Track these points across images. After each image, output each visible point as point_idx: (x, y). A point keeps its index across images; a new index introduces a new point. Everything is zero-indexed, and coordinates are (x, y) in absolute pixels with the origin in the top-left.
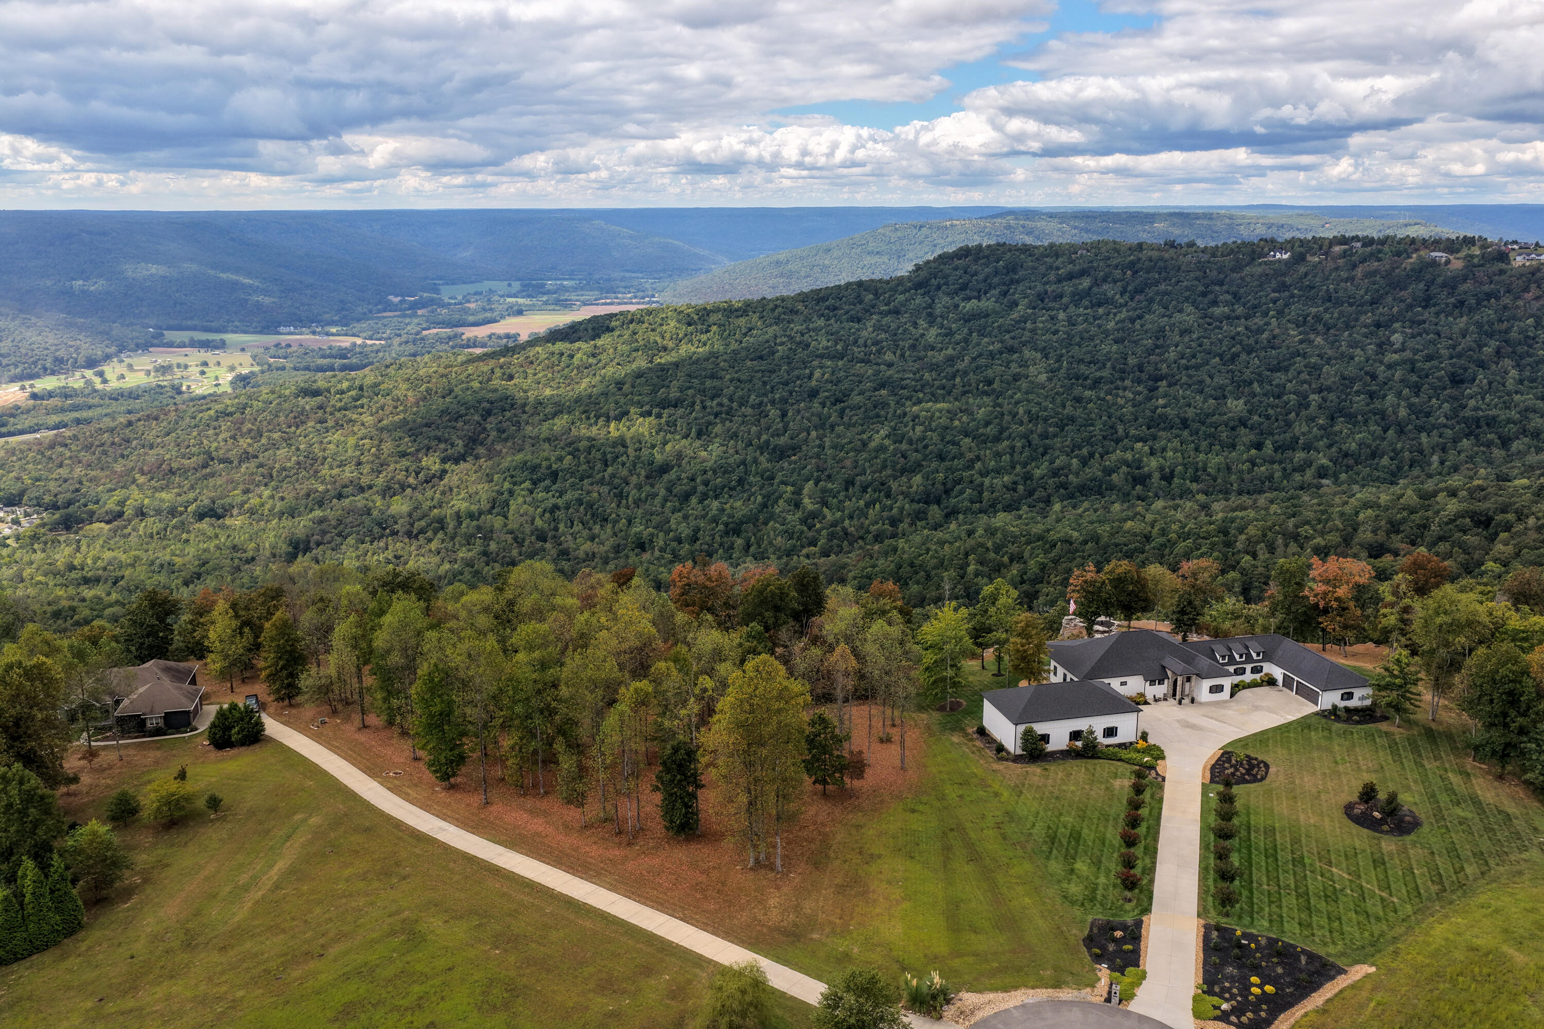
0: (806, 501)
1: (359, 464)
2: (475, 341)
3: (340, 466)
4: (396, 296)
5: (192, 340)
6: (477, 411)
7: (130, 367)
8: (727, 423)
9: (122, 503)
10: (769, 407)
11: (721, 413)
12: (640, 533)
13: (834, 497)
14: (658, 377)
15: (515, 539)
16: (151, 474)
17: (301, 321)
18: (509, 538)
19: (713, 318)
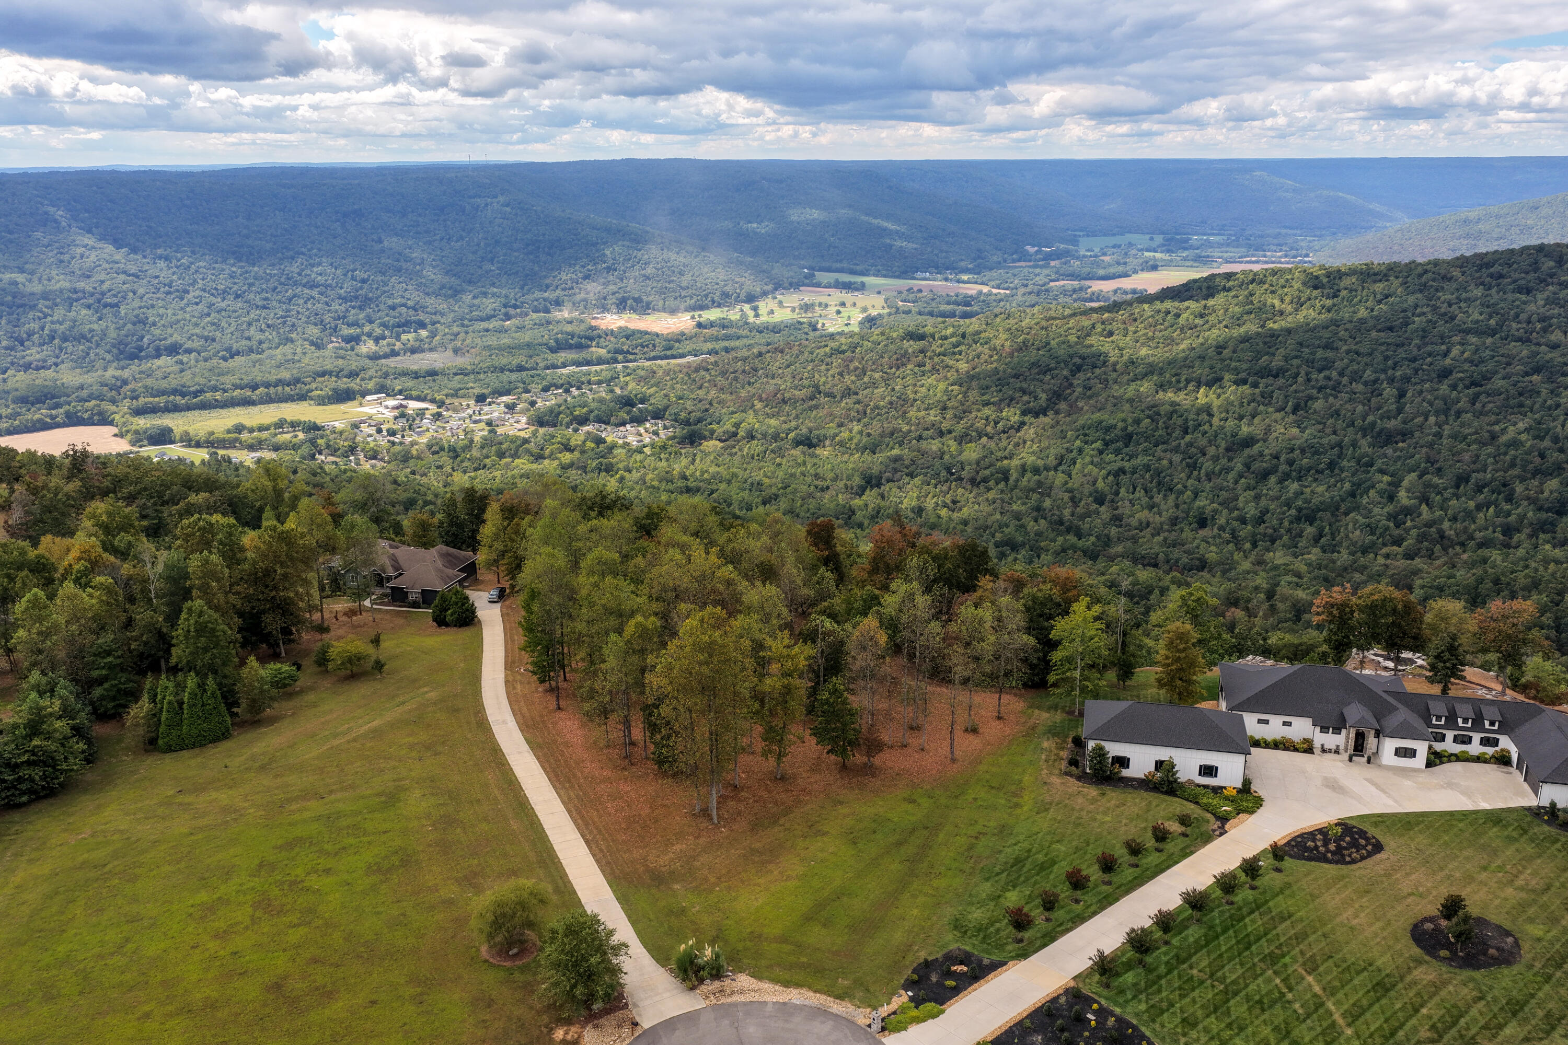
0: (1402, 494)
1: (944, 408)
2: (1099, 295)
3: (926, 409)
4: (1033, 246)
5: (837, 281)
6: (1067, 366)
7: (781, 303)
8: (1331, 399)
9: (737, 425)
10: (1385, 385)
11: (1325, 387)
12: (1203, 507)
13: (1439, 493)
14: (1265, 343)
15: (1072, 499)
16: (767, 402)
17: (937, 268)
18: (1066, 496)
19: (1346, 282)
